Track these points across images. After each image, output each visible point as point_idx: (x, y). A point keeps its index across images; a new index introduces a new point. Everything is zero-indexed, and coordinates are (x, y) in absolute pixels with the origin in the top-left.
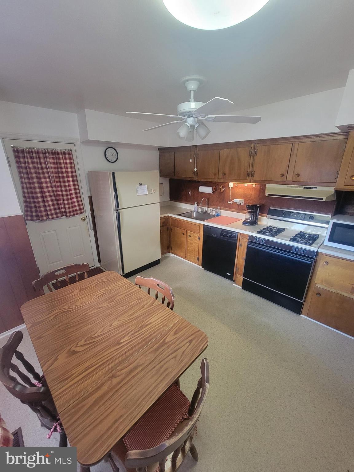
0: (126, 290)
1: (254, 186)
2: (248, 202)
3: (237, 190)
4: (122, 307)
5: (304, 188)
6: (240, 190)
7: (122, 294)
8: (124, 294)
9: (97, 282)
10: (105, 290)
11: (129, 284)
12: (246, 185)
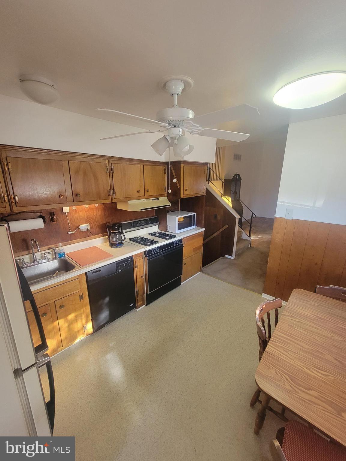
0: (288, 343)
1: (97, 205)
2: (94, 224)
3: (77, 215)
4: (316, 339)
5: (153, 200)
6: (81, 213)
7: (298, 344)
8: (296, 343)
9: (303, 391)
10: (307, 368)
11: (276, 342)
12: (87, 206)
